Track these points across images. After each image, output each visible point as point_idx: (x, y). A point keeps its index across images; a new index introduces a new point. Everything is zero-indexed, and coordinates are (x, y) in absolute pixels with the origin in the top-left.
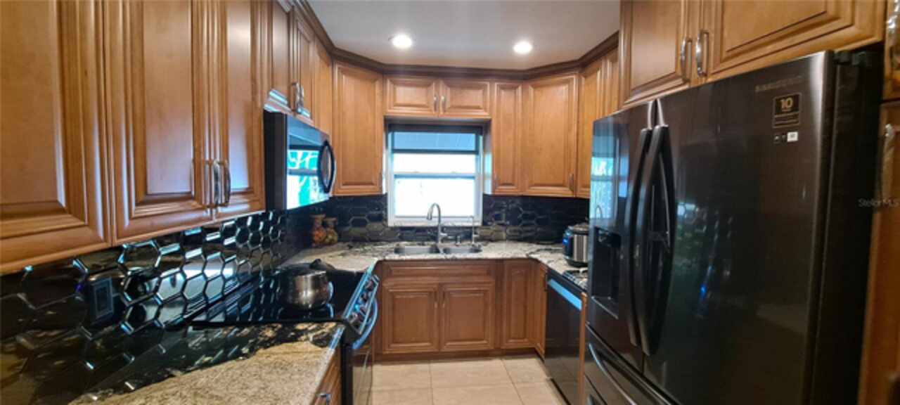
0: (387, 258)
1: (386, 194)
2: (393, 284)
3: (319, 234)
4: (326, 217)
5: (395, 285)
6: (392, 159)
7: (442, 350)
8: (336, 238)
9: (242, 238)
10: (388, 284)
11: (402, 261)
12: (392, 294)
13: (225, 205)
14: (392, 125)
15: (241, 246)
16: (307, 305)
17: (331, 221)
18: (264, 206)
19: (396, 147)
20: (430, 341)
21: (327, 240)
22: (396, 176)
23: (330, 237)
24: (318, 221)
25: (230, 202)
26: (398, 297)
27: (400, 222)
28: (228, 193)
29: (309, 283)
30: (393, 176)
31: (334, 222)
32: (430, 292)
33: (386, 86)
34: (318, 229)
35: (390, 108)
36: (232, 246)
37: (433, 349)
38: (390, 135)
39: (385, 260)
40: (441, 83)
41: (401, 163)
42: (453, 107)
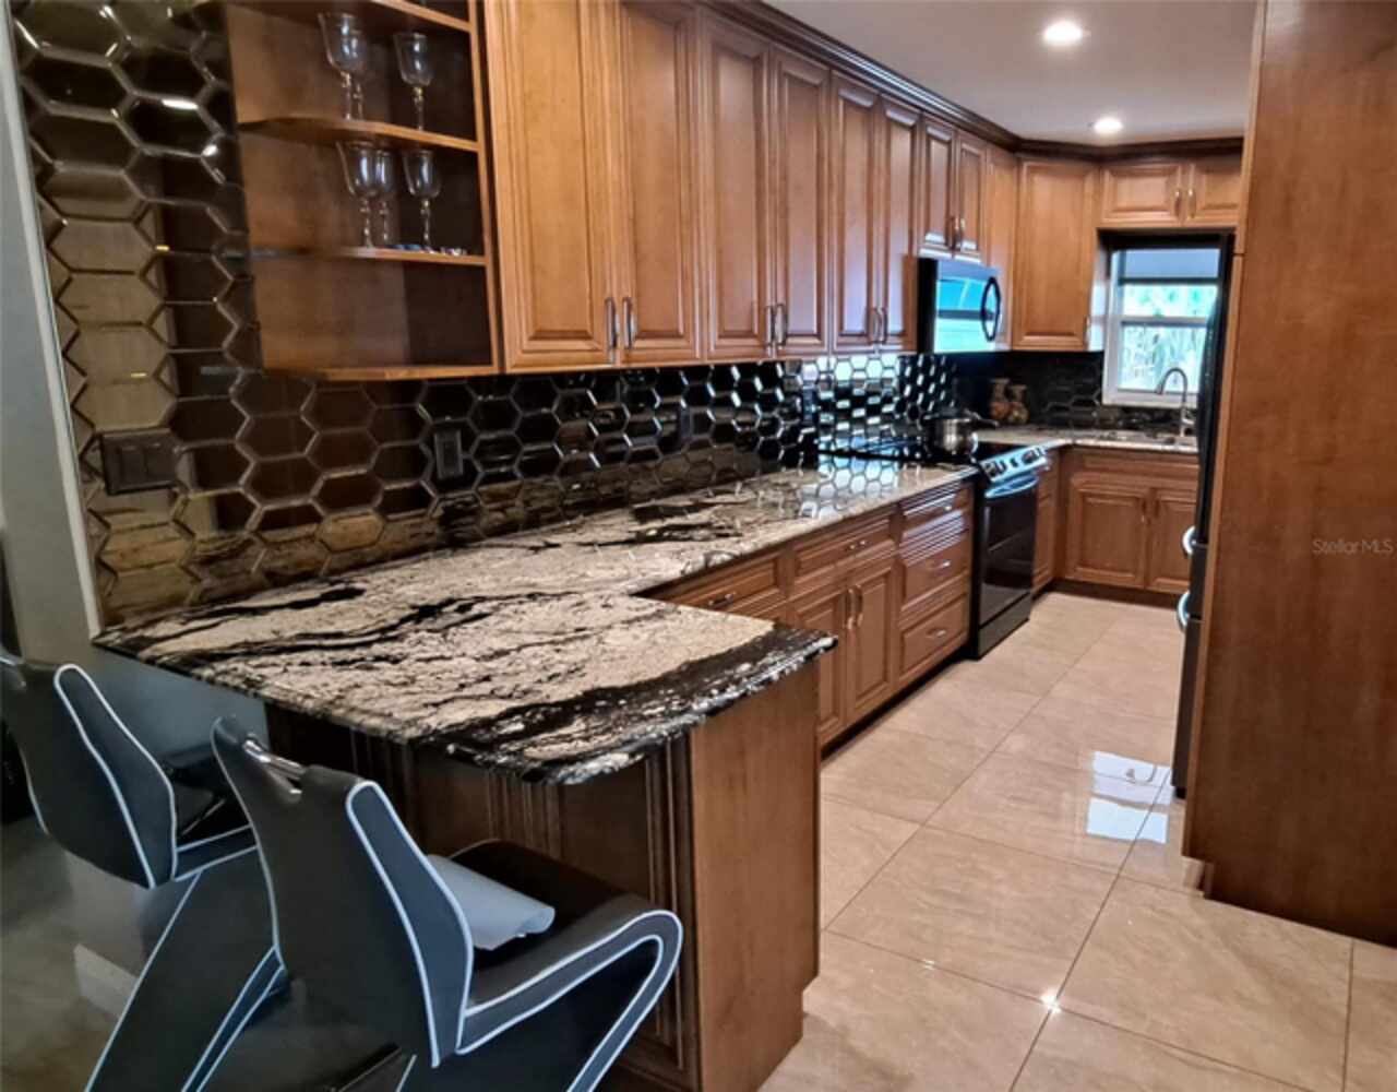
0: (1079, 442)
1: (1101, 354)
2: (1083, 480)
3: (999, 407)
4: (1010, 384)
5: (1088, 483)
6: (1121, 295)
7: (1150, 588)
8: (1024, 416)
9: (900, 407)
10: (1078, 480)
11: (1098, 448)
12: (1084, 496)
13: (884, 342)
14: (1115, 240)
15: (897, 416)
16: (951, 451)
17: (1018, 389)
18: (915, 346)
19: (1128, 275)
20: (1135, 572)
21: (1011, 419)
22: (1125, 323)
23: (1016, 414)
24: (998, 387)
25: (888, 341)
26: (1090, 500)
27: (1125, 399)
28: (886, 334)
29: (954, 429)
30: (1118, 324)
31: (1024, 392)
32: (1137, 499)
33: (1103, 183)
34: (998, 400)
35: (1108, 217)
36: (890, 414)
37: (1137, 584)
38: (1115, 257)
39: (1075, 445)
40: (1192, 166)
41: (1137, 301)
42: (1209, 207)
